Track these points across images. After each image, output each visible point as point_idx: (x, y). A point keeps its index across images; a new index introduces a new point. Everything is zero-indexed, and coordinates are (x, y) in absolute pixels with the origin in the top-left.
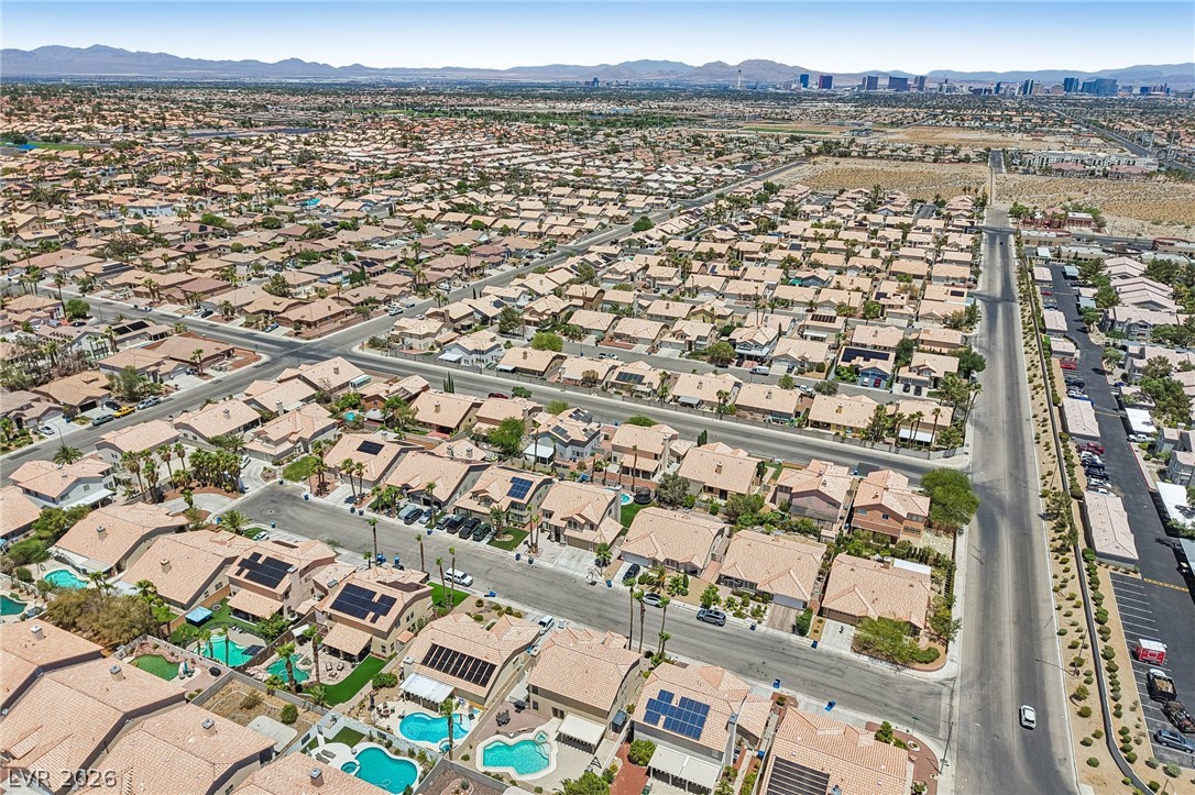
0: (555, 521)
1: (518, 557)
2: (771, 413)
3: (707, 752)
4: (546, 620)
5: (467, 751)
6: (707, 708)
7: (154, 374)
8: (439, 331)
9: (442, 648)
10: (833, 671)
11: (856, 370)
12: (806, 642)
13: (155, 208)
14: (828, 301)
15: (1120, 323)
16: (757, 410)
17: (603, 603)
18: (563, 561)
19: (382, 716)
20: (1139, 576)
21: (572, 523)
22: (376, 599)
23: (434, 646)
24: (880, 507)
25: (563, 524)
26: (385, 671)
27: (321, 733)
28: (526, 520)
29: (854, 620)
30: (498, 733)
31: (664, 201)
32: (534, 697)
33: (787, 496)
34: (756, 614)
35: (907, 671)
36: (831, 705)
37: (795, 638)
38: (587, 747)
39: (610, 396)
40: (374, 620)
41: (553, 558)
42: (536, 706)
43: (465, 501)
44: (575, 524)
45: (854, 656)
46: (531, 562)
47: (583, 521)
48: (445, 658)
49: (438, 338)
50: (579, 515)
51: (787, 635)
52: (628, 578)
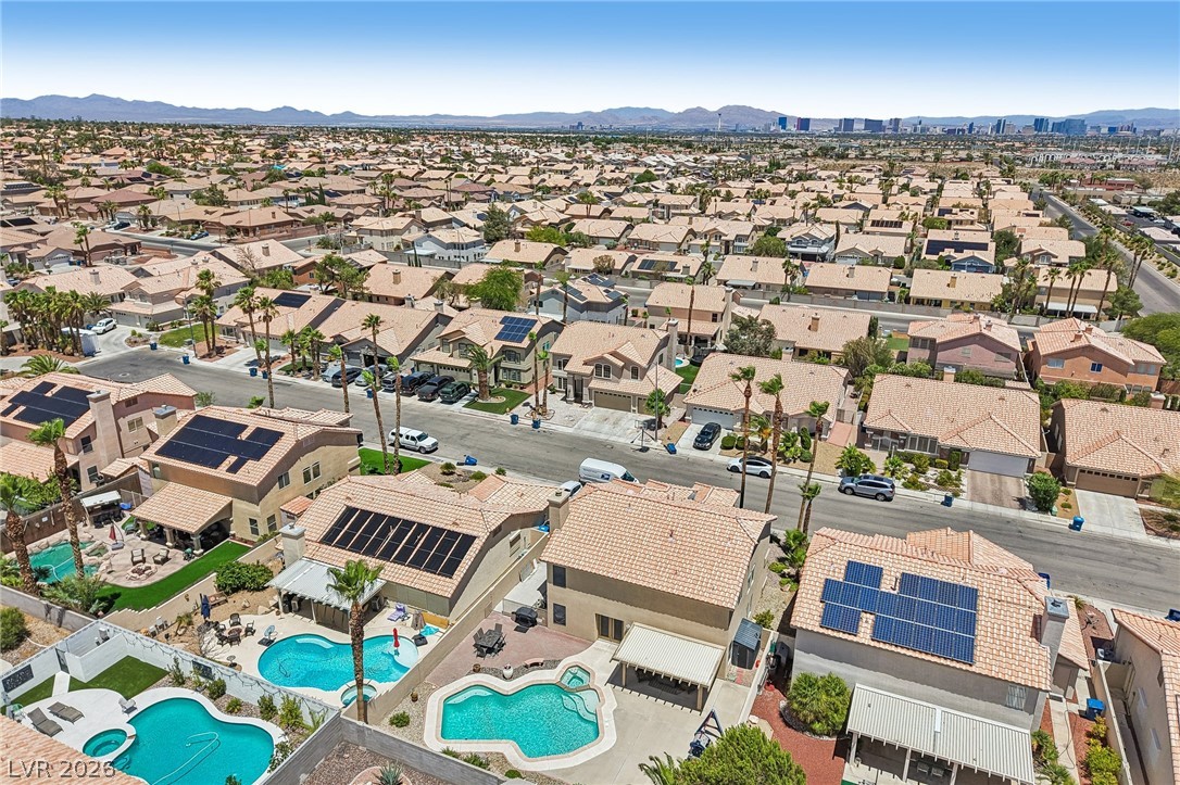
0: (575, 366)
2: (856, 292)
5: (406, 706)
7: (21, 256)
8: (407, 228)
9: (366, 513)
10: (1134, 562)
11: (947, 263)
12: (1056, 521)
13: (100, 165)
21: (603, 368)
22: (244, 436)
24: (1089, 350)
25: (588, 370)
26: (248, 559)
27: (64, 667)
28: (526, 378)
30: (477, 670)
31: (665, 172)
32: (557, 592)
33: (926, 354)
34: (945, 483)
37: (1030, 516)
39: (634, 283)
40: (234, 469)
41: (572, 421)
42: (560, 616)
43: (430, 354)
44: (607, 369)
46: (536, 424)
47: (621, 364)
48: (370, 530)
49: (406, 236)
50: (614, 354)
51: (1013, 513)
52: (704, 440)
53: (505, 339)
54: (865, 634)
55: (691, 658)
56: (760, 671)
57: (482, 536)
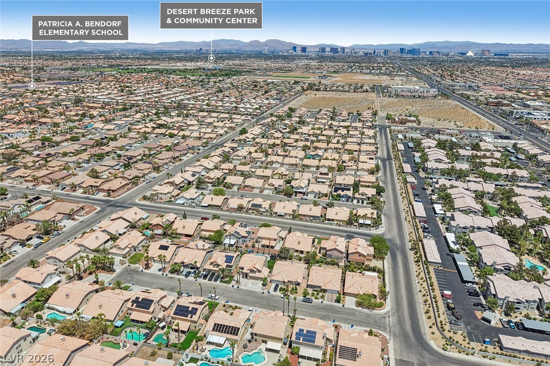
0: (245, 271)
1: (233, 286)
2: (312, 216)
3: (318, 347)
4: (251, 309)
5: (237, 359)
6: (315, 333)
8: (173, 190)
9: (218, 324)
10: (351, 314)
11: (339, 196)
12: (340, 305)
14: (324, 165)
15: (430, 169)
16: (307, 216)
17: (269, 300)
18: (250, 286)
19: (202, 352)
20: (442, 268)
21: (252, 271)
22: (190, 309)
23: (215, 324)
24: (357, 253)
25: (249, 272)
26: (198, 335)
27: (183, 360)
28: (232, 271)
29: (355, 295)
30: (245, 351)
32: (255, 337)
33: (325, 251)
34: (322, 297)
35: (374, 311)
36: (352, 326)
37: (337, 304)
38: (277, 352)
39: (250, 214)
40: (191, 317)
41: (246, 285)
42: (256, 340)
43: (208, 266)
45: (357, 308)
46: (238, 287)
47: (256, 270)
48: (220, 328)
49: (172, 194)
50: (254, 268)
51: (334, 304)
52: (275, 290)
53: (227, 262)
54: (301, 341)
55: (277, 346)
56: (288, 346)
57: (241, 327)
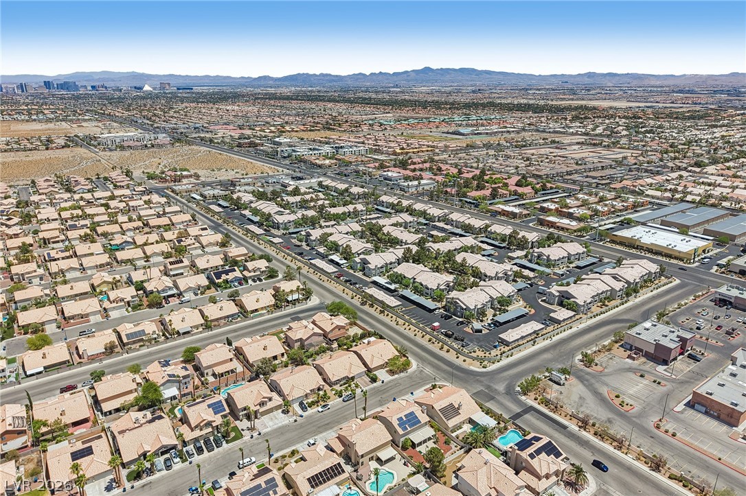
0: (251, 409)
2: (228, 317)
6: (412, 413)
9: (312, 477)
10: (397, 385)
11: (226, 281)
12: (378, 384)
16: (221, 318)
17: (312, 423)
18: (271, 424)
20: (404, 309)
21: (262, 404)
23: (308, 479)
24: (336, 327)
25: (258, 407)
29: (381, 367)
32: (362, 460)
33: (299, 343)
34: (357, 386)
35: (409, 371)
36: (412, 393)
37: (375, 384)
40: (276, 493)
41: (266, 426)
42: (362, 464)
45: (394, 377)
46: (259, 434)
47: (266, 400)
48: (318, 479)
51: (372, 386)
52: (303, 409)
53: (219, 413)
54: (409, 429)
55: (387, 453)
57: (340, 461)
